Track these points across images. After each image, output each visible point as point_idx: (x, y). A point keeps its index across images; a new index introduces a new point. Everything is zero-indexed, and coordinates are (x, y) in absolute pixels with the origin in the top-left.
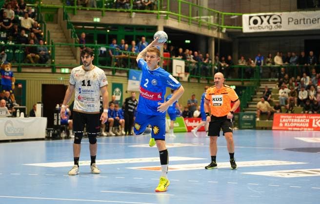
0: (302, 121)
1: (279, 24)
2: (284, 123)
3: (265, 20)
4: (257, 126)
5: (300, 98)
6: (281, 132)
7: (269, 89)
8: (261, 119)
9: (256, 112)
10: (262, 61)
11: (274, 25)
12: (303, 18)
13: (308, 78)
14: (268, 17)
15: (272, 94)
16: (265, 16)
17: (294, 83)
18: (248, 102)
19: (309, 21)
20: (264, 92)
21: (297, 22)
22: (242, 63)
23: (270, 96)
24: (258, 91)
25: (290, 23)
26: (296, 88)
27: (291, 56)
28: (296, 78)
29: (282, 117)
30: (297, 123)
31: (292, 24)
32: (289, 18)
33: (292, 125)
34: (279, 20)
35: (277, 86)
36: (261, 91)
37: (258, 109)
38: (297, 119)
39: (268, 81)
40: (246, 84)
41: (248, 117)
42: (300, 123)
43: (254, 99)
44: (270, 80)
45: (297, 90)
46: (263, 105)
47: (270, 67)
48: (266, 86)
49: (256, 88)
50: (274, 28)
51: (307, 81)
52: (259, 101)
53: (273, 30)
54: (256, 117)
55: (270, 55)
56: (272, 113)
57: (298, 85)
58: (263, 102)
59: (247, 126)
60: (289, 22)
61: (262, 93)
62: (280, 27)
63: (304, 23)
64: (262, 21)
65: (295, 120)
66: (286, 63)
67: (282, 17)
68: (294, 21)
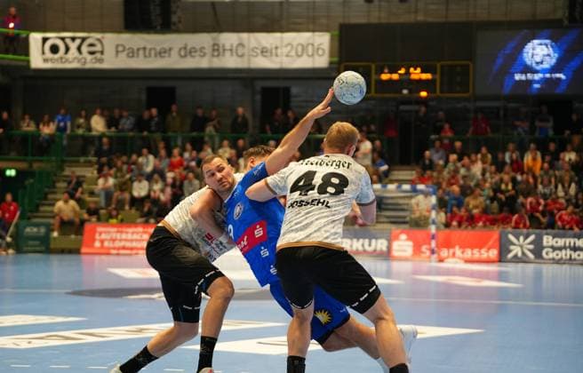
0: (135, 237)
1: (98, 55)
2: (102, 241)
3: (73, 46)
4: (52, 246)
5: (136, 194)
6: (97, 258)
7: (78, 177)
8: (62, 233)
9: (51, 221)
10: (69, 124)
11: (89, 57)
12: (142, 46)
13: (151, 157)
14: (78, 42)
15: (85, 186)
16: (73, 39)
17: (125, 167)
18: (38, 201)
19: (153, 52)
20: (69, 183)
21: (132, 53)
22: (28, 127)
23: (80, 190)
24: (59, 181)
25: (120, 55)
26: (128, 176)
27: (121, 117)
28: (130, 157)
29: (100, 229)
30: (126, 240)
31: (123, 56)
32: (117, 46)
33: (118, 244)
34: (98, 48)
35: (95, 172)
36: (64, 181)
37: (57, 215)
38: (127, 233)
39: (78, 162)
40: (35, 166)
41: (35, 230)
42: (132, 241)
43: (50, 196)
44: (82, 159)
45: (130, 179)
46: (65, 207)
47: (82, 137)
48: (73, 172)
49: (55, 175)
50: (91, 64)
51: (149, 163)
52: (58, 200)
53: (88, 66)
54: (53, 230)
55: (83, 113)
56: (83, 222)
57: (132, 171)
58: (66, 202)
59: (31, 246)
60: (117, 52)
61: (65, 185)
62: (101, 61)
63: (145, 56)
64: (67, 49)
65: (124, 236)
66: (113, 129)
67: (104, 42)
68: (126, 53)
